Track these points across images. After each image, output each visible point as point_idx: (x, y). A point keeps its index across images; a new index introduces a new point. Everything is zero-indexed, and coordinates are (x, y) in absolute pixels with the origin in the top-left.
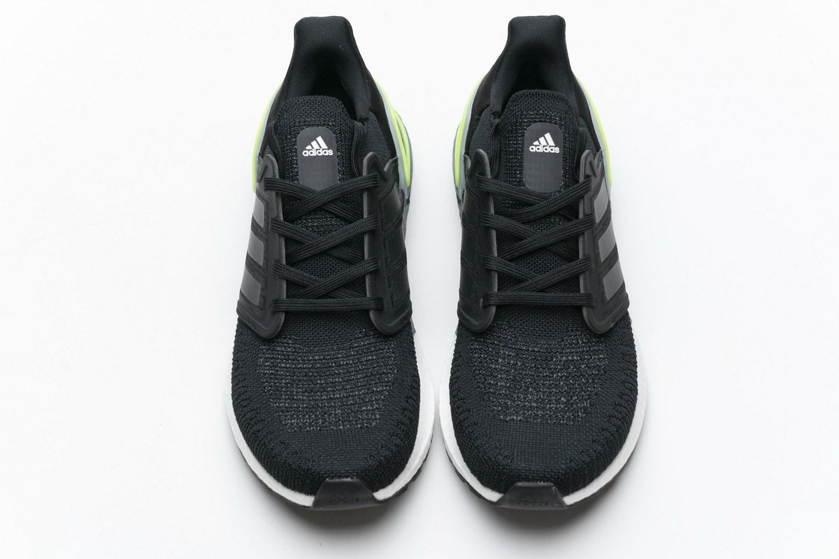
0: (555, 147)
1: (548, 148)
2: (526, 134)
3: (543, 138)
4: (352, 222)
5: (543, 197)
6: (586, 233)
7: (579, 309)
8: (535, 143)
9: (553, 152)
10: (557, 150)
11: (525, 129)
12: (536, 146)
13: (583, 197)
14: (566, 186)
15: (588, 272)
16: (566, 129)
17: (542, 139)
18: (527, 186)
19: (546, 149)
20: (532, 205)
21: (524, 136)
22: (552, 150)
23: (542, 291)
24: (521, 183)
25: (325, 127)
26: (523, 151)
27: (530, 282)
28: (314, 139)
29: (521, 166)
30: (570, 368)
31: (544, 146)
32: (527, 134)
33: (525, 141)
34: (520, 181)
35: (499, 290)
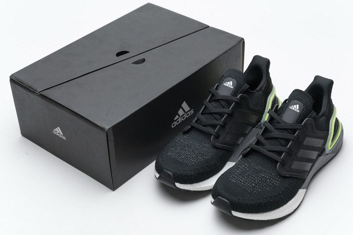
3: (296, 105)
4: (224, 108)
7: (277, 162)
8: (292, 106)
10: (298, 111)
11: (292, 101)
18: (283, 118)
19: (295, 109)
21: (290, 103)
23: (269, 151)
25: (235, 80)
26: (288, 107)
27: (266, 146)
28: (230, 81)
30: (263, 178)
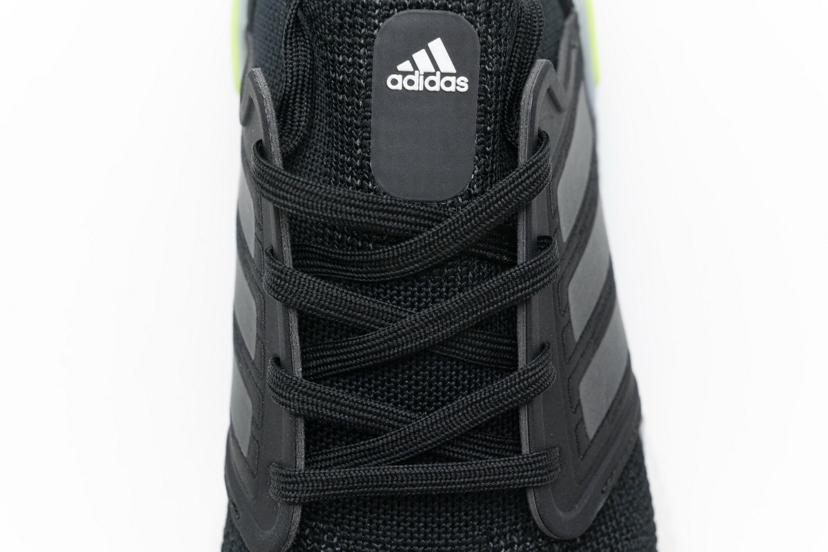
0: (457, 75)
1: (436, 78)
2: (377, 42)
3: (423, 52)
5: (429, 214)
6: (536, 300)
7: (521, 494)
8: (401, 67)
9: (452, 89)
10: (462, 84)
11: (376, 27)
12: (405, 74)
13: (528, 207)
14: (486, 177)
15: (539, 403)
16: (488, 22)
17: (420, 57)
19: (432, 83)
20: (399, 239)
21: (371, 44)
22: (448, 84)
23: (421, 459)
24: (364, 172)
26: (368, 85)
27: (391, 436)
29: (366, 127)
31: (426, 75)
32: (381, 39)
33: (375, 60)
34: (362, 167)
35: (307, 465)
